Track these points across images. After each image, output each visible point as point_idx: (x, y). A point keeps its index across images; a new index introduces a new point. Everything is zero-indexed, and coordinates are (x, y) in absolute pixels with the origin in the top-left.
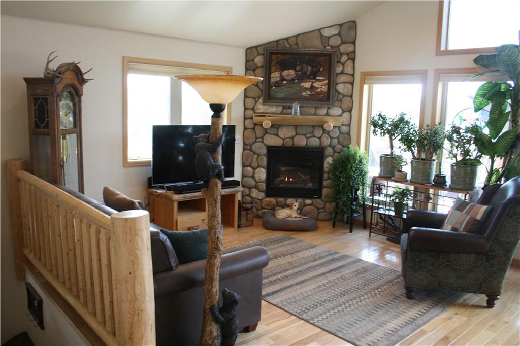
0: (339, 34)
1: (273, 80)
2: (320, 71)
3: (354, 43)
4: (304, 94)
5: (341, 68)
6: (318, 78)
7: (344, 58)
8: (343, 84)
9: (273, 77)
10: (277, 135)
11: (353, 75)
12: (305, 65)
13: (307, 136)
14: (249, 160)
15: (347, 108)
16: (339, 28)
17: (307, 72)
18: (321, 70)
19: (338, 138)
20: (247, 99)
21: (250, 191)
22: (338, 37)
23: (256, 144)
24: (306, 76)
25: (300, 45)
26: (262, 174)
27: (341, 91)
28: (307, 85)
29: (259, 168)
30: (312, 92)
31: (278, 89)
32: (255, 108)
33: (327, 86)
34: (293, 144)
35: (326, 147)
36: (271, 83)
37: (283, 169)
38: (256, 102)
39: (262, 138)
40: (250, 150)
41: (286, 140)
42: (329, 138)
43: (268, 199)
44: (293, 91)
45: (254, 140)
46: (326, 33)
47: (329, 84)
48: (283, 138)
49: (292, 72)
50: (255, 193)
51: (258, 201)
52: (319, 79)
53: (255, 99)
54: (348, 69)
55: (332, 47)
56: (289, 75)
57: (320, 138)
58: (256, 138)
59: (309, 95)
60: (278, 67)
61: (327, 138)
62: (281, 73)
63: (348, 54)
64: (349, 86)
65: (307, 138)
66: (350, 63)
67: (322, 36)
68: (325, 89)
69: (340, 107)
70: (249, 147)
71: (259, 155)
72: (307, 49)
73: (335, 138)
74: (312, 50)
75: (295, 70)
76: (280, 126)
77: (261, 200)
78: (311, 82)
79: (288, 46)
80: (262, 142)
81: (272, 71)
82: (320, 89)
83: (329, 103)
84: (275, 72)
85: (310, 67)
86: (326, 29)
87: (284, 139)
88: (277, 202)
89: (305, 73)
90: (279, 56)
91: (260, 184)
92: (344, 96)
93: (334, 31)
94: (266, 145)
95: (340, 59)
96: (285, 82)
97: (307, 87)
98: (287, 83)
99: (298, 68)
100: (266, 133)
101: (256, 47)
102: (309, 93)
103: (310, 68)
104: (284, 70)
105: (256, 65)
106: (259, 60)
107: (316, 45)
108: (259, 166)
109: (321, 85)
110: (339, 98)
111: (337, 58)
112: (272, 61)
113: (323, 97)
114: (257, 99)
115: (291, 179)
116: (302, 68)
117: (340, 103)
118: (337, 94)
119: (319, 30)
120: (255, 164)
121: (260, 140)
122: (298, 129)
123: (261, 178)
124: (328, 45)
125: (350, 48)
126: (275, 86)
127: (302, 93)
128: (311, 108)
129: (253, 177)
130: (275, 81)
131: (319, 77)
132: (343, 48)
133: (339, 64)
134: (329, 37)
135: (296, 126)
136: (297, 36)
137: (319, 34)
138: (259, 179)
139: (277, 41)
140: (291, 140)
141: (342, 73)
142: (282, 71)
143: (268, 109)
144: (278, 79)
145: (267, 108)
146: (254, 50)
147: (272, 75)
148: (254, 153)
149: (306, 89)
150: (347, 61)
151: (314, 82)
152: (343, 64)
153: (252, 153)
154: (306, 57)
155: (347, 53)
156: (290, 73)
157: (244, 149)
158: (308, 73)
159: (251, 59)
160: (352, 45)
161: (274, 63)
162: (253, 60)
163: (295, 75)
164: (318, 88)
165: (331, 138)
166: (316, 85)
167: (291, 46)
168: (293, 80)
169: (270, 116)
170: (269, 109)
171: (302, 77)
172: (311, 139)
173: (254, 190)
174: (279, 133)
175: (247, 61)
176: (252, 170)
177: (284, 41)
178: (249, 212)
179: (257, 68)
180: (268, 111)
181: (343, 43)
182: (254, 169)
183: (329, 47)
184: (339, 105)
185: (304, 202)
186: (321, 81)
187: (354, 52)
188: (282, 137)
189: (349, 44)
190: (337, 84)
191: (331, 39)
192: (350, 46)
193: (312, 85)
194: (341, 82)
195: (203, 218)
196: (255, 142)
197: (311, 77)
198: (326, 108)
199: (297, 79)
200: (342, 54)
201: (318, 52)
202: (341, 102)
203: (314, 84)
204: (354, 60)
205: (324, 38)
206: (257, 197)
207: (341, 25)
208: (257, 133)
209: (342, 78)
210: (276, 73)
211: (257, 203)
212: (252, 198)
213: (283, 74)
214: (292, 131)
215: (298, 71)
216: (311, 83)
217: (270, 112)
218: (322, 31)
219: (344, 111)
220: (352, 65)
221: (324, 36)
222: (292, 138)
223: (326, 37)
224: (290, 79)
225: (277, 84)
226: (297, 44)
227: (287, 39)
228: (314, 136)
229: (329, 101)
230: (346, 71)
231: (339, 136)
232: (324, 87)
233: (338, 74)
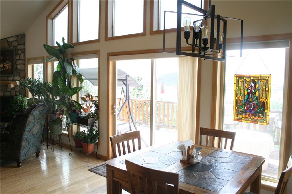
0: (17, 40)
3: (24, 44)
5: (18, 57)
6: (7, 62)
7: (20, 52)
8: (20, 65)
11: (25, 60)
13: (4, 91)
18: (8, 58)
19: (19, 91)
22: (16, 42)
27: (19, 68)
30: (4, 69)
35: (14, 96)
46: (10, 40)
47: (12, 65)
54: (22, 57)
57: (10, 92)
59: (2, 70)
61: (14, 91)
64: (23, 66)
67: (8, 41)
68: (10, 67)
69: (19, 76)
73: (18, 91)
82: (8, 68)
85: (2, 57)
86: (10, 38)
92: (21, 71)
93: (14, 39)
95: (18, 53)
97: (1, 67)
107: (5, 46)
110: (18, 72)
111: (16, 52)
113: (10, 71)
118: (17, 70)
119: (7, 38)
125: (22, 47)
128: (4, 77)
132: (19, 47)
133: (17, 55)
134: (11, 42)
141: (19, 59)
151: (4, 64)
152: (19, 55)
155: (21, 49)
160: (23, 45)
164: (7, 67)
165: (16, 92)
166: (6, 65)
172: (6, 92)
181: (19, 44)
183: (12, 47)
186: (8, 64)
187: (25, 49)
190: (17, 65)
193: (4, 65)
194: (19, 63)
197: (3, 62)
198: (12, 77)
200: (18, 50)
202: (20, 73)
203: (5, 65)
204: (24, 53)
205: (9, 42)
207: (17, 36)
209: (19, 62)
216: (3, 65)
218: (8, 39)
219: (21, 78)
220: (24, 55)
223: (10, 42)
228: (7, 91)
229: (12, 73)
230: (21, 58)
231: (19, 90)
232: (9, 67)
233: (17, 60)
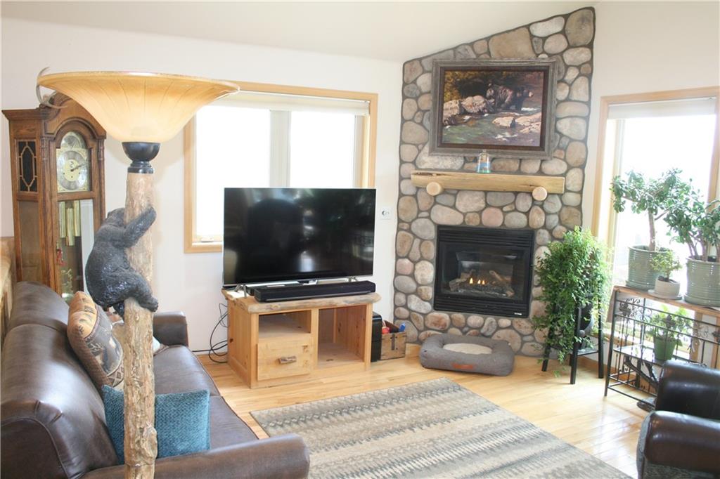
0: (563, 32)
1: (446, 114)
2: (529, 97)
3: (590, 46)
4: (499, 136)
5: (566, 91)
7: (572, 74)
8: (569, 120)
9: (447, 109)
10: (454, 207)
11: (588, 103)
12: (501, 87)
13: (505, 209)
14: (407, 247)
15: (577, 162)
16: (562, 20)
17: (505, 99)
18: (530, 95)
19: (559, 214)
20: (403, 146)
21: (406, 299)
22: (562, 38)
23: (417, 221)
24: (503, 106)
25: (493, 53)
26: (427, 272)
27: (565, 132)
28: (505, 121)
29: (422, 262)
30: (513, 134)
31: (456, 130)
32: (417, 162)
33: (540, 123)
34: (481, 222)
35: (538, 229)
36: (444, 118)
37: (466, 264)
38: (420, 151)
39: (429, 211)
40: (409, 230)
41: (468, 215)
42: (543, 214)
43: (436, 314)
44: (480, 133)
45: (415, 214)
46: (539, 31)
47: (543, 120)
48: (464, 211)
49: (479, 100)
50: (415, 303)
51: (418, 315)
52: (527, 111)
53: (417, 146)
54: (580, 93)
55: (550, 55)
56: (473, 105)
57: (527, 214)
58: (419, 211)
59: (508, 138)
60: (456, 91)
61: (540, 213)
62: (460, 102)
63: (579, 67)
64: (581, 123)
65: (505, 213)
66: (582, 82)
67: (532, 36)
68: (536, 128)
69: (565, 160)
70: (406, 226)
71: (422, 240)
72: (506, 60)
73: (554, 214)
74: (514, 61)
75: (484, 95)
76: (459, 191)
77: (424, 315)
78: (512, 116)
79: (474, 56)
80: (429, 217)
81: (445, 99)
82: (527, 129)
83: (542, 152)
84: (451, 100)
85: (511, 90)
86: (540, 24)
87: (464, 215)
88: (451, 319)
89: (503, 102)
90: (457, 73)
91: (422, 287)
92: (572, 140)
93: (556, 26)
94: (435, 224)
95: (564, 76)
96: (467, 117)
97: (505, 125)
98: (469, 120)
99: (489, 93)
100: (436, 203)
101: (420, 60)
102: (508, 135)
103: (510, 93)
104: (466, 97)
105: (419, 89)
106: (425, 82)
107: (521, 53)
108: (422, 259)
109: (529, 121)
110: (561, 144)
111: (559, 73)
112: (445, 83)
113: (533, 141)
114: (420, 147)
115: (479, 282)
116: (496, 93)
117: (563, 152)
118: (558, 136)
119: (528, 27)
120: (415, 254)
121: (426, 214)
122: (488, 197)
123: (426, 277)
124: (544, 52)
125: (583, 55)
126: (450, 124)
127: (496, 136)
128: (511, 162)
129: (412, 276)
130: (450, 115)
131: (527, 107)
132: (569, 57)
133: (563, 84)
134: (544, 39)
135: (486, 192)
136: (488, 39)
137: (527, 32)
138: (423, 280)
139: (455, 49)
140: (477, 215)
141: (568, 100)
142: (462, 98)
143: (438, 163)
144: (456, 112)
145: (436, 161)
146: (416, 64)
147: (446, 105)
148: (415, 236)
149: (503, 128)
150: (577, 77)
151: (517, 117)
152: (570, 85)
153: (411, 236)
154: (504, 72)
155: (577, 64)
156: (475, 102)
157: (399, 229)
158: (506, 101)
159: (411, 79)
160: (587, 51)
161: (448, 85)
162: (414, 82)
163: (484, 105)
164: (524, 127)
165: (547, 214)
166: (521, 121)
167: (478, 55)
168: (481, 113)
169: (438, 175)
170: (441, 163)
171: (497, 107)
172: (510, 214)
173: (413, 297)
174: (457, 203)
175: (405, 84)
176: (411, 264)
177: (467, 47)
178: (396, 334)
179: (422, 94)
180: (438, 166)
181: (569, 47)
182: (415, 263)
183: (545, 56)
184: (562, 157)
185: (497, 322)
186: (528, 115)
187: (591, 62)
188: (461, 210)
189: (581, 49)
190: (557, 119)
191: (548, 40)
192: (582, 52)
193: (514, 121)
194: (566, 115)
195: (306, 344)
196: (417, 218)
197: (513, 107)
198: (539, 161)
199: (489, 112)
200: (567, 67)
201: (523, 64)
202: (565, 150)
203: (517, 121)
204: (589, 76)
205: (535, 39)
206: (418, 310)
207: (566, 17)
208: (420, 202)
209: (567, 109)
210: (453, 102)
211: (417, 319)
212: (410, 310)
213: (463, 103)
214: (478, 201)
215: (490, 97)
216: (512, 118)
217: (443, 167)
218: (532, 28)
219: (570, 168)
220: (587, 85)
221: (535, 36)
222: (480, 212)
223: (539, 38)
224: (476, 111)
225: (454, 121)
226: (489, 52)
227: (472, 44)
228: (516, 210)
229: (544, 150)
230: (575, 97)
231: (560, 211)
232: (533, 125)
233: (560, 102)
